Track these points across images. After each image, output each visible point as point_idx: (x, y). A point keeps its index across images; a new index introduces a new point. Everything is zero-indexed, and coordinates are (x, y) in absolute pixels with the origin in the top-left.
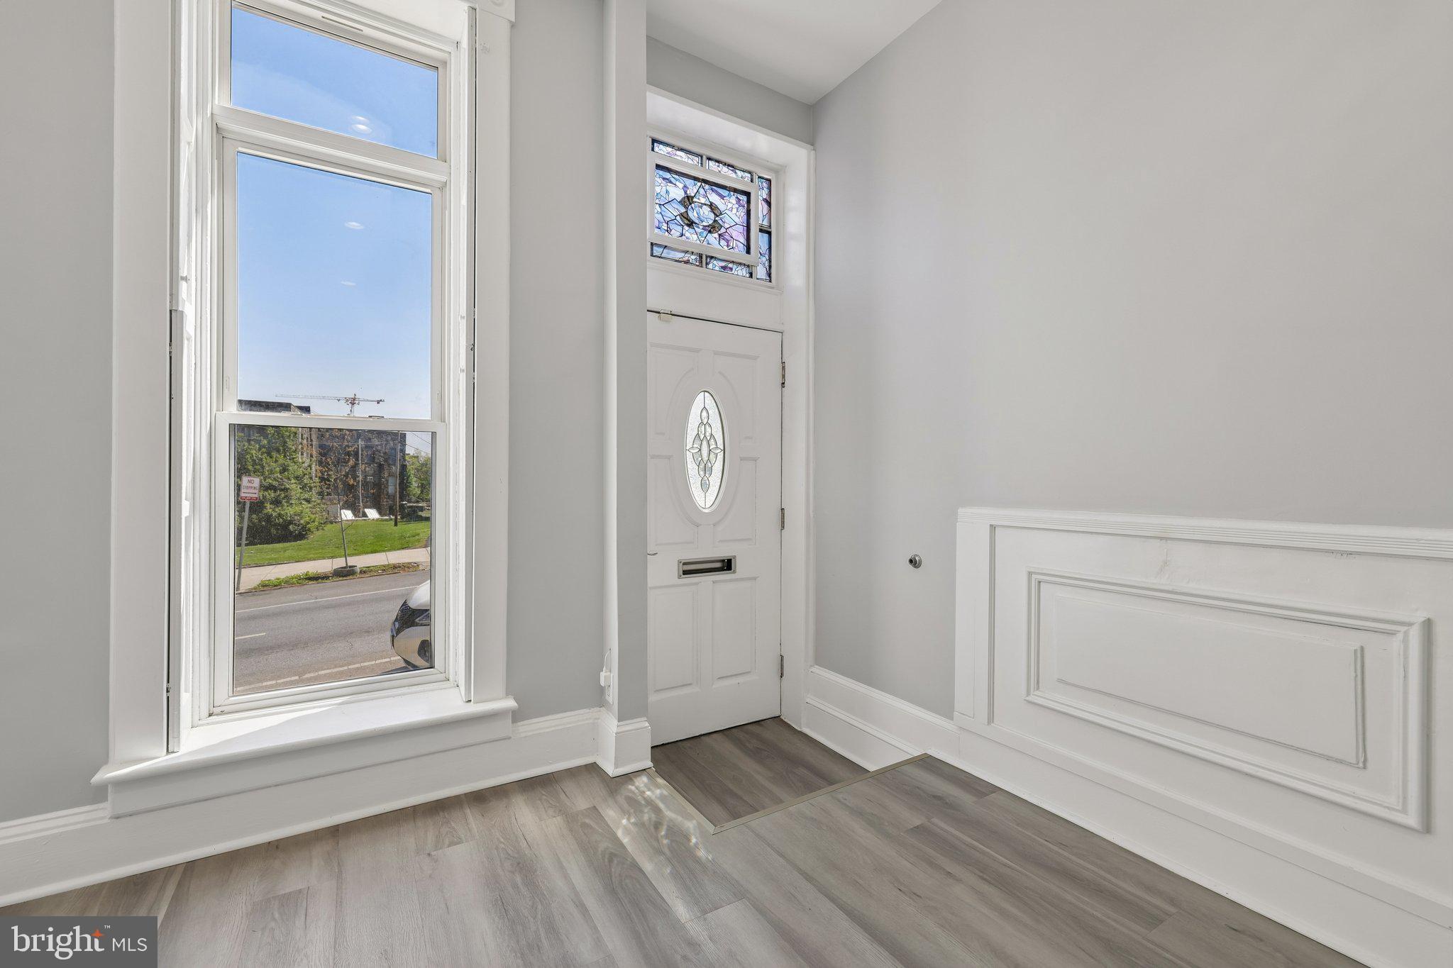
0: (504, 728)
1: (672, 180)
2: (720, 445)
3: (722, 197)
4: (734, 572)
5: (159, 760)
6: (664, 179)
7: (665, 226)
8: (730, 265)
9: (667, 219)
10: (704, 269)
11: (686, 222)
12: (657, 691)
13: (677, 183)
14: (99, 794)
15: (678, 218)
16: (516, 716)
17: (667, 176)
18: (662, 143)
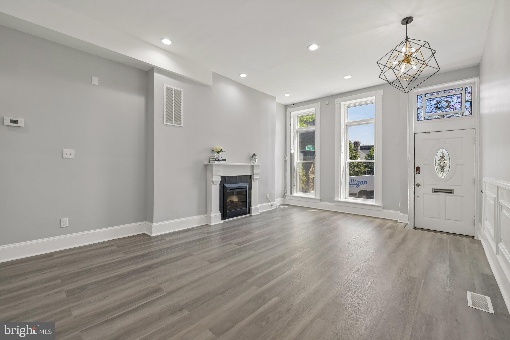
0: (381, 209)
1: (432, 100)
2: (448, 161)
3: (451, 98)
4: (453, 193)
5: (339, 200)
6: (429, 101)
7: (430, 112)
8: (453, 115)
9: (430, 110)
10: (443, 118)
11: (437, 108)
12: (426, 217)
13: (434, 100)
14: (334, 202)
15: (435, 108)
16: (384, 208)
17: (431, 100)
18: (428, 94)
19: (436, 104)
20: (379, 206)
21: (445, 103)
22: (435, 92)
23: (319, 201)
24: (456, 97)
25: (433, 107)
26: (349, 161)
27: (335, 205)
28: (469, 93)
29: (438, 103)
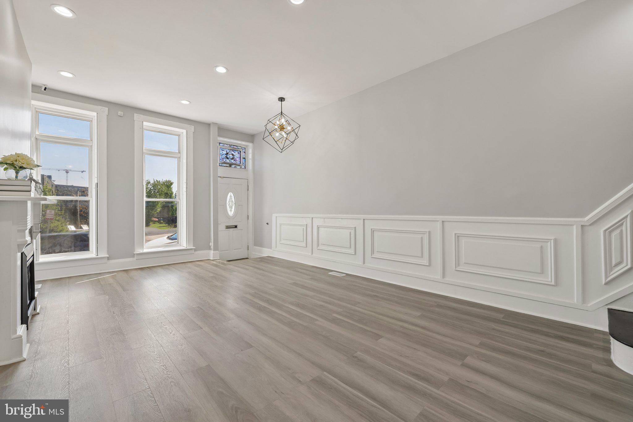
0: (193, 252)
2: (234, 203)
3: (235, 152)
4: (237, 228)
8: (236, 166)
9: (223, 158)
10: (230, 167)
11: (227, 158)
12: (221, 251)
13: (225, 150)
14: (133, 255)
16: (195, 250)
17: (223, 149)
18: (222, 143)
19: (226, 154)
20: (191, 249)
21: (231, 155)
22: (226, 144)
23: (106, 260)
24: (237, 152)
25: (225, 156)
26: (145, 199)
27: (137, 260)
28: (244, 152)
29: (227, 154)
